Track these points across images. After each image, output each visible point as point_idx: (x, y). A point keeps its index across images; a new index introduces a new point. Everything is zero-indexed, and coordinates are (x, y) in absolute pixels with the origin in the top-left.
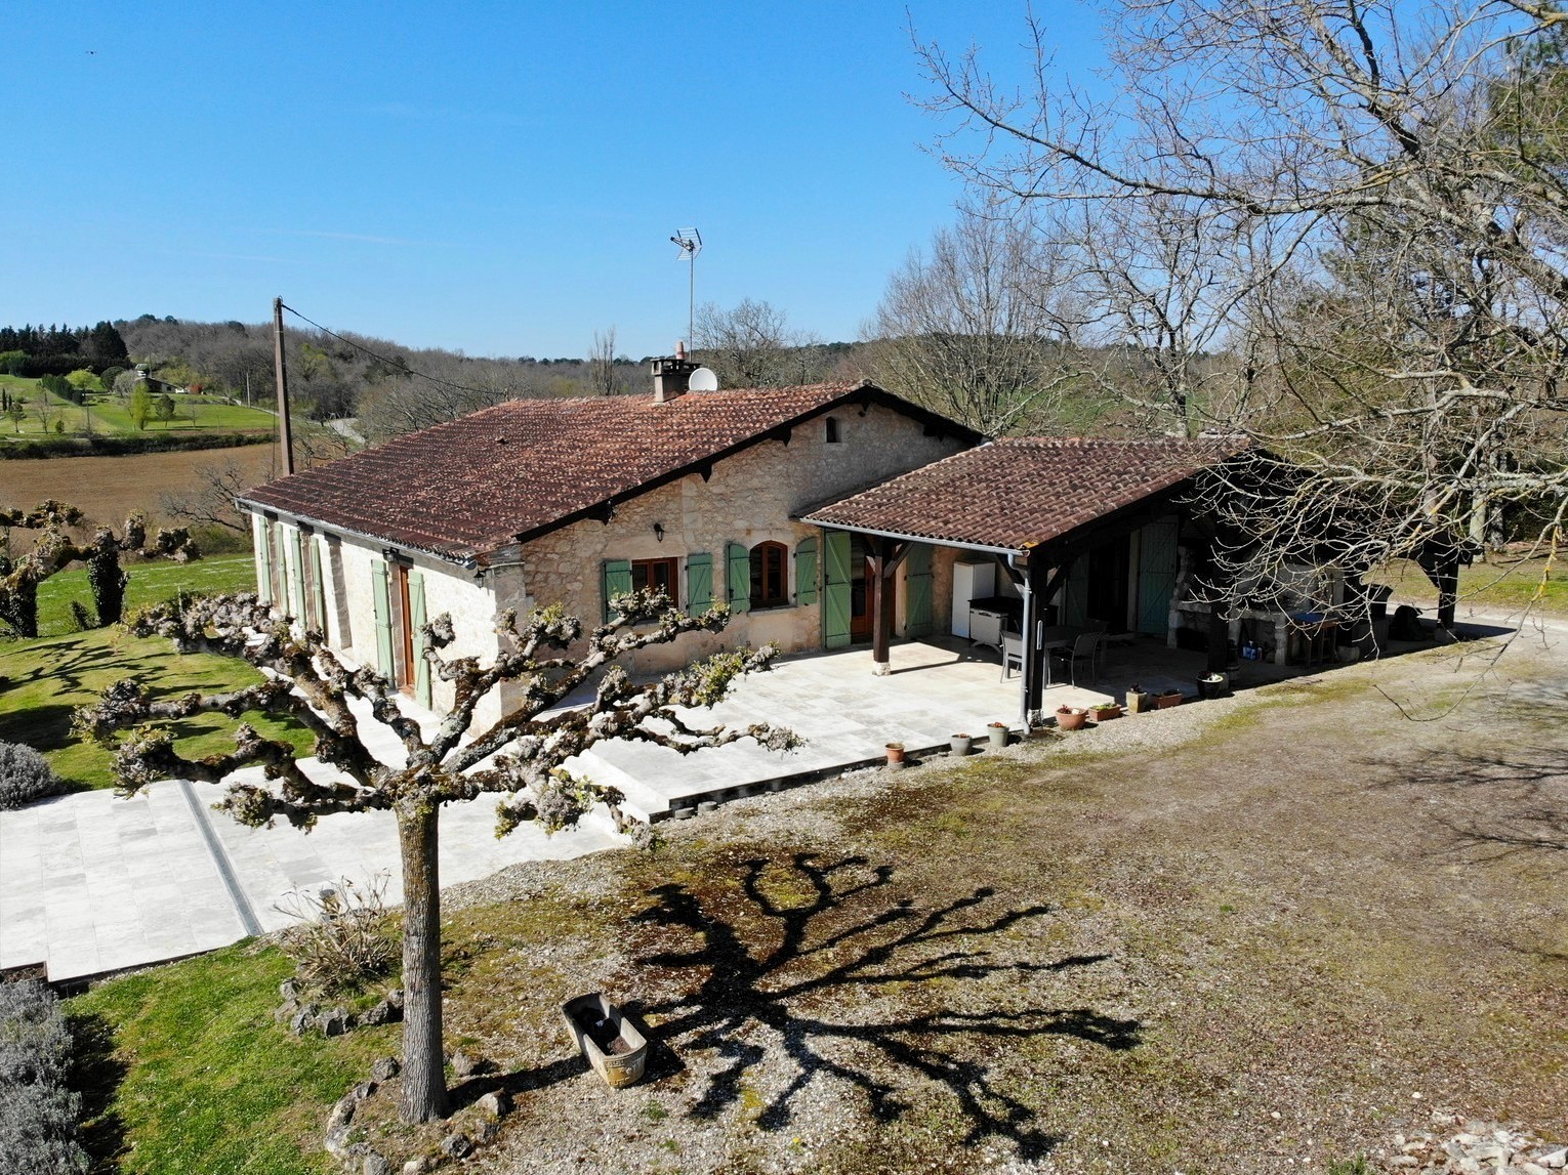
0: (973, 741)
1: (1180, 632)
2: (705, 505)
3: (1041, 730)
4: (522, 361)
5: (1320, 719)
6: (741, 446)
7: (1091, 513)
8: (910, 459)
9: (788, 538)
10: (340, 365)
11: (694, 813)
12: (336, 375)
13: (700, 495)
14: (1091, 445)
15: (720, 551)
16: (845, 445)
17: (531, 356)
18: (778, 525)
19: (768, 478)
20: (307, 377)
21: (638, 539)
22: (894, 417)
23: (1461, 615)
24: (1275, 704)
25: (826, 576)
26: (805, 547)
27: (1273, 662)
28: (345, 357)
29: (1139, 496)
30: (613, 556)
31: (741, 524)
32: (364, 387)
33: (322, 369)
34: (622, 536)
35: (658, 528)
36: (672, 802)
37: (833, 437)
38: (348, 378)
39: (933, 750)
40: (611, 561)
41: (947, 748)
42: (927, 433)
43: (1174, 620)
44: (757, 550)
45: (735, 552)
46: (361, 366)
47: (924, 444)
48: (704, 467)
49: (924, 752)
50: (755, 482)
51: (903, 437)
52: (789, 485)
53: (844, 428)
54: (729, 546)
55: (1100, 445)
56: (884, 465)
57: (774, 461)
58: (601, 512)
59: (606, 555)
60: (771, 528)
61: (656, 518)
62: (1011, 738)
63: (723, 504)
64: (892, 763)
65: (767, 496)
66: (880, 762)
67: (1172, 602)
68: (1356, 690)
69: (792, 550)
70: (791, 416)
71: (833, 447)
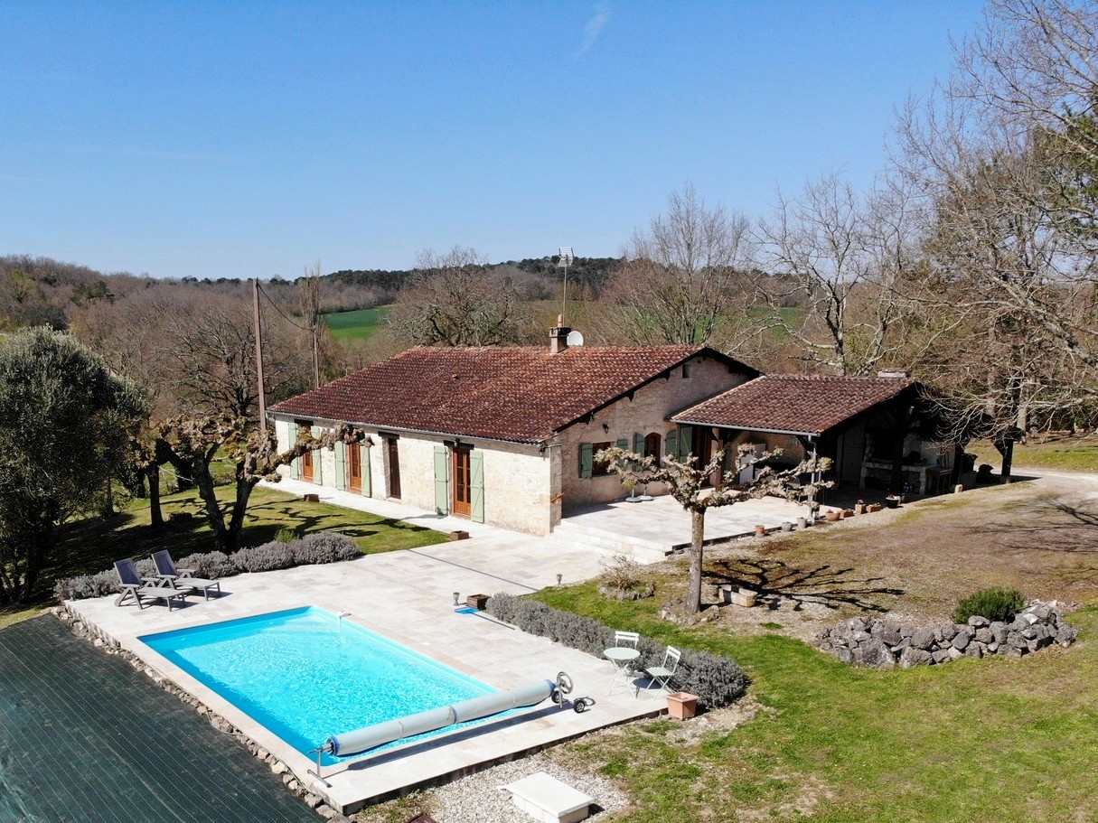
0: (793, 526)
1: (867, 479)
2: (626, 414)
3: (819, 521)
4: (186, 280)
5: (949, 515)
6: (648, 381)
7: (845, 415)
8: (722, 386)
9: (662, 431)
10: (46, 288)
11: (683, 552)
12: (43, 297)
13: (624, 408)
14: (827, 379)
15: (631, 438)
16: (691, 379)
17: (193, 276)
18: (658, 424)
19: (655, 398)
20: (20, 300)
21: (596, 432)
22: (715, 363)
23: (1014, 472)
24: (925, 510)
25: (680, 451)
26: (670, 435)
27: (918, 493)
28: (50, 281)
29: (866, 407)
30: (584, 441)
31: (641, 424)
32: (73, 308)
33: (33, 292)
34: (588, 431)
35: (605, 427)
36: (673, 547)
37: (685, 376)
38: (55, 301)
39: (774, 530)
40: (584, 444)
41: (780, 529)
42: (730, 372)
43: (864, 473)
44: (647, 437)
45: (639, 439)
46: (67, 290)
47: (729, 378)
48: (630, 394)
49: (770, 530)
50: (649, 401)
51: (718, 374)
52: (664, 402)
53: (691, 370)
54: (636, 435)
55: (832, 379)
56: (710, 389)
57: (658, 389)
58: (586, 419)
59: (581, 441)
60: (654, 425)
61: (604, 421)
62: (808, 525)
63: (634, 413)
64: (758, 534)
65: (653, 408)
66: (752, 534)
67: (863, 464)
68: (963, 504)
69: (664, 437)
70: (670, 365)
71: (685, 380)
